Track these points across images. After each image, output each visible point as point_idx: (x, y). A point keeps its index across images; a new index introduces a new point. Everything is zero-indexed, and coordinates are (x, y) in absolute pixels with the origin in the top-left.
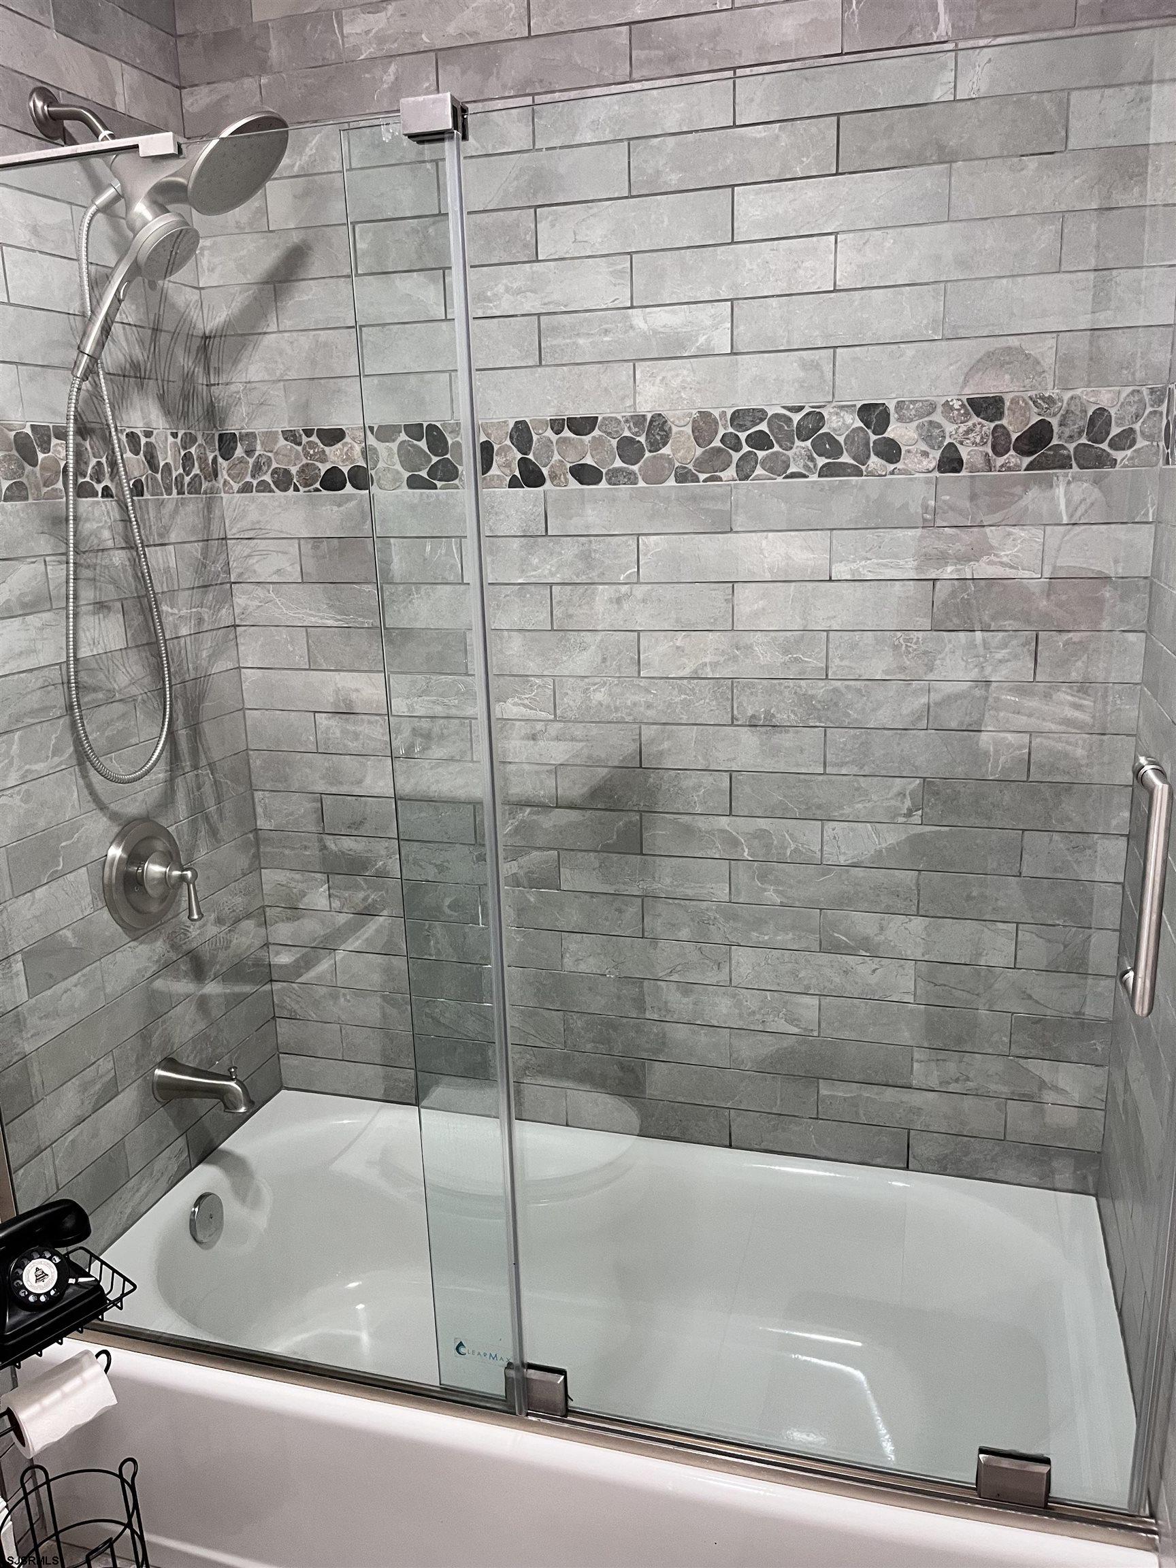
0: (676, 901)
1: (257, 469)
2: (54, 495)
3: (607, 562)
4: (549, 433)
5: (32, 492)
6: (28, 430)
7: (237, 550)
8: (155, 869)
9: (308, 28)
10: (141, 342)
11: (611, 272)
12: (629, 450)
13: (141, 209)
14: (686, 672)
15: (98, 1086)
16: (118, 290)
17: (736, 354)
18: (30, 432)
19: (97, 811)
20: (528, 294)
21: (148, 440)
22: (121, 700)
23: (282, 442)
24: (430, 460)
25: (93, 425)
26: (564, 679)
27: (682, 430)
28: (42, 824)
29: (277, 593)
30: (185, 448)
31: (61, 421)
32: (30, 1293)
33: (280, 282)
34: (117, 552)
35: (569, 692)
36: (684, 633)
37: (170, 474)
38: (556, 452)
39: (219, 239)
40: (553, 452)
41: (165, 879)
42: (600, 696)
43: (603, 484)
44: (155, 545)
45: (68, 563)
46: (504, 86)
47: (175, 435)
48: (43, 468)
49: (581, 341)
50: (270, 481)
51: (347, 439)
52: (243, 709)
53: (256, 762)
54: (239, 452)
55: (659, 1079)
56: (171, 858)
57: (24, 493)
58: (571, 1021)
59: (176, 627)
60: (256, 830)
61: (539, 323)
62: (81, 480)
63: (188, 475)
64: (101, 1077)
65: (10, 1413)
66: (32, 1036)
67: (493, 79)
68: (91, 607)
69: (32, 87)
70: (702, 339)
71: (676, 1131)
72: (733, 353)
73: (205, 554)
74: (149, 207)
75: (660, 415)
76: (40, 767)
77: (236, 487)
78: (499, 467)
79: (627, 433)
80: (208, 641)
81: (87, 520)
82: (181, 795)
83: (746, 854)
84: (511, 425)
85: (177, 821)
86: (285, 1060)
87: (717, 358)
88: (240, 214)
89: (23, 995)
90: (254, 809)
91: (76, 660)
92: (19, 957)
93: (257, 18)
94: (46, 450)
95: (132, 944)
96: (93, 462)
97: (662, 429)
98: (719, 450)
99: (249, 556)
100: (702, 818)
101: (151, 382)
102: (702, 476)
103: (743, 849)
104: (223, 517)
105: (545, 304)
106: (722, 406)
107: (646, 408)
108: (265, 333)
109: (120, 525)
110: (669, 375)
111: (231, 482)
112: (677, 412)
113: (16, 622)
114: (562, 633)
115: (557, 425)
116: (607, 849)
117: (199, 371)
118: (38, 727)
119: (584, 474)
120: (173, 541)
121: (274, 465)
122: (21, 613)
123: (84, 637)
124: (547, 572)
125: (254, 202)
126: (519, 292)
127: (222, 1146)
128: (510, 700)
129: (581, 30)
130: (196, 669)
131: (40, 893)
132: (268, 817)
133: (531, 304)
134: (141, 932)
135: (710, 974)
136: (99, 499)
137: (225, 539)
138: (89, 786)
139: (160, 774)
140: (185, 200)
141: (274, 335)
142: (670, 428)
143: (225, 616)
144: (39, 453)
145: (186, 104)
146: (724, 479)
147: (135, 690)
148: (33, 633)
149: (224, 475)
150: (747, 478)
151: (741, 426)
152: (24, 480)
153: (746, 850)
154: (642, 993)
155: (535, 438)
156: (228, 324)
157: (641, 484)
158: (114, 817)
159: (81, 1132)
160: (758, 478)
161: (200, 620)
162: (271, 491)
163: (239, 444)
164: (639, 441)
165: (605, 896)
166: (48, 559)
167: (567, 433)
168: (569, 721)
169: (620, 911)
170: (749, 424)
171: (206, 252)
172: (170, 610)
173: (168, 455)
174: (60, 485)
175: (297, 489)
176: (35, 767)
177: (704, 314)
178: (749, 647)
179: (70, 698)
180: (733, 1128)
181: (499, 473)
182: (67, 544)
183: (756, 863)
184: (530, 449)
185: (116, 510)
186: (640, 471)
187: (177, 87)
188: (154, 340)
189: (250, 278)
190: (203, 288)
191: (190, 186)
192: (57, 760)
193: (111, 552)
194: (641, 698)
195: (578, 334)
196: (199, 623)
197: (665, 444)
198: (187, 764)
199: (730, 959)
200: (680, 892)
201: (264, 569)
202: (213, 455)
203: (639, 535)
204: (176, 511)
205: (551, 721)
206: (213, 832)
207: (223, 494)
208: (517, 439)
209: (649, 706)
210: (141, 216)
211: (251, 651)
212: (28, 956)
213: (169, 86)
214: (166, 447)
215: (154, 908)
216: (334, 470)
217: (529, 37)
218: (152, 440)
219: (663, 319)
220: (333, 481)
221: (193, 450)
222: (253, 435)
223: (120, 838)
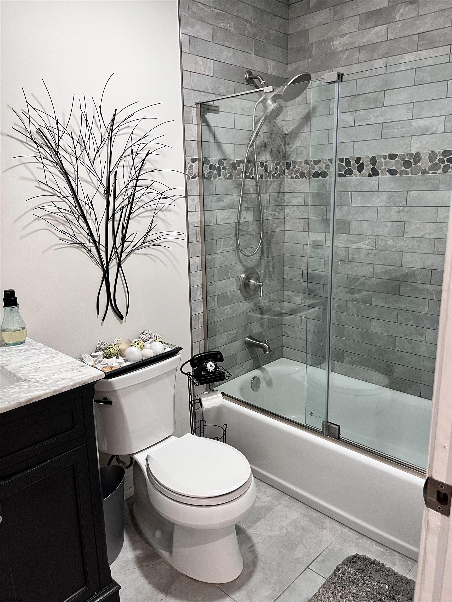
0: (409, 312)
1: (296, 172)
2: (239, 178)
3: (397, 200)
4: (382, 160)
5: (234, 177)
6: (235, 161)
7: (287, 196)
8: (252, 281)
9: (324, 44)
10: (267, 137)
11: (406, 109)
12: (407, 164)
13: (269, 102)
14: (420, 236)
15: (231, 337)
16: (261, 124)
17: (445, 133)
18: (235, 162)
19: (240, 264)
20: (380, 117)
21: (266, 164)
22: (250, 235)
23: (303, 164)
24: (345, 168)
25: (251, 160)
26: (379, 237)
27: (425, 157)
28: (226, 264)
29: (297, 208)
30: (276, 166)
31: (243, 159)
32: (208, 369)
33: (308, 118)
34: (253, 194)
35: (381, 241)
36: (420, 223)
37: (271, 174)
38: (383, 165)
39: (293, 107)
40: (382, 165)
41: (255, 284)
42: (390, 242)
43: (398, 175)
44: (264, 193)
45: (240, 196)
46: (379, 56)
47: (274, 162)
48: (237, 171)
49: (395, 131)
50: (299, 176)
51: (321, 163)
52: (284, 243)
53: (286, 259)
54: (291, 167)
55: (398, 371)
56: (257, 279)
57: (232, 177)
58: (371, 348)
59: (267, 217)
60: (283, 279)
61: (382, 125)
62: (247, 174)
63: (276, 174)
64: (232, 335)
65: (200, 399)
66: (217, 318)
67: (375, 54)
68: (245, 209)
69: (246, 71)
70: (434, 128)
71: (402, 388)
72: (444, 132)
73: (278, 196)
74: (271, 101)
75: (418, 153)
76: (227, 249)
77: (289, 177)
78: (365, 170)
79: (407, 159)
80: (276, 222)
81: (247, 185)
82: (263, 264)
83: (435, 298)
84: (371, 157)
85: (261, 271)
86: (284, 348)
87: (439, 134)
88: (299, 99)
89: (216, 307)
90: (284, 273)
91: (239, 222)
92: (217, 296)
93: (310, 42)
94: (239, 166)
95: (245, 301)
96: (250, 170)
97: (418, 157)
98: (437, 163)
99: (291, 198)
100: (421, 284)
101: (268, 148)
102: (431, 172)
103: (434, 296)
104: (285, 186)
105: (385, 120)
106: (439, 149)
107: (414, 151)
108: (302, 133)
109: (255, 187)
110: (422, 140)
111: (288, 176)
112: (424, 152)
113: (226, 211)
114: (380, 222)
115: (385, 157)
116: (388, 293)
117: (282, 144)
118: (228, 238)
119: (392, 172)
120: (269, 192)
121: (301, 171)
122: (228, 208)
123: (242, 216)
124: (377, 202)
125: (303, 95)
126: (377, 116)
127: (263, 367)
128: (361, 243)
129: (403, 37)
130: (271, 229)
131: (223, 281)
132: (287, 275)
133: (380, 120)
134: (248, 299)
135: (418, 337)
136: (251, 179)
137: (285, 192)
138: (239, 257)
139: (257, 257)
140: (281, 98)
141: (305, 133)
142: (421, 157)
143: (282, 215)
144: (237, 167)
145: (288, 69)
146: (438, 173)
147: (253, 232)
148: (230, 214)
149: (286, 174)
150: (446, 172)
151: (445, 156)
152: (233, 174)
153: (435, 296)
154: (395, 341)
155: (377, 161)
156: (293, 130)
157: (410, 175)
158: (244, 266)
159: (226, 347)
160: (449, 173)
161: (275, 215)
162: (299, 178)
163: (292, 165)
164: (410, 161)
165: (386, 308)
166: (236, 195)
167: (388, 159)
168: (380, 250)
169: (391, 313)
170: (448, 155)
171: (289, 111)
172: (266, 212)
173: (270, 168)
174: (241, 176)
175: (306, 178)
176: (226, 249)
177: (435, 121)
178: (442, 228)
179: (237, 233)
180: (422, 390)
181: (365, 172)
182: (241, 191)
183: (438, 301)
184: (375, 164)
185: (255, 183)
186: (410, 171)
187: (286, 64)
188: (271, 136)
189: (300, 117)
190: (287, 121)
191: (282, 94)
192: (231, 248)
193: (252, 194)
194: (404, 244)
195: (394, 129)
196: (274, 216)
197: (419, 162)
198: (266, 256)
199: (426, 333)
200: (410, 309)
201: (295, 202)
202: (284, 168)
203: (408, 191)
204: (271, 184)
205: (374, 250)
206: (271, 276)
207: (286, 180)
208: (372, 162)
209: (406, 246)
210: (269, 103)
211: (288, 226)
212: (219, 297)
213: (284, 64)
214: (271, 166)
215: (252, 293)
216: (317, 172)
217: (387, 40)
218: (267, 164)
219: (422, 122)
220: (316, 175)
221: (278, 167)
222: (296, 162)
223: (245, 272)
